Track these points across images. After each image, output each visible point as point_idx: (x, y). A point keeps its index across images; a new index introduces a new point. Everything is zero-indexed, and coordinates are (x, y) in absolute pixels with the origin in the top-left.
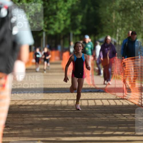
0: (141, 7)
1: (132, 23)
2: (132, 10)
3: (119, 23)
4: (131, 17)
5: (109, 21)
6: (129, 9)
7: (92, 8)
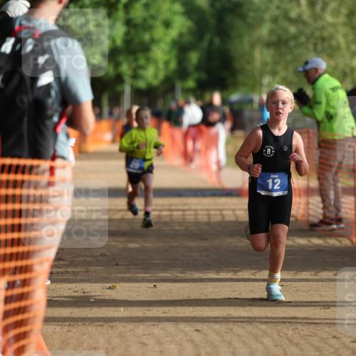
0: (308, 39)
1: (291, 68)
2: (292, 43)
3: (268, 68)
4: (289, 57)
5: (248, 62)
6: (286, 43)
7: (217, 41)
